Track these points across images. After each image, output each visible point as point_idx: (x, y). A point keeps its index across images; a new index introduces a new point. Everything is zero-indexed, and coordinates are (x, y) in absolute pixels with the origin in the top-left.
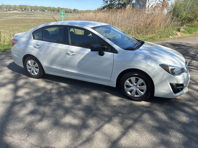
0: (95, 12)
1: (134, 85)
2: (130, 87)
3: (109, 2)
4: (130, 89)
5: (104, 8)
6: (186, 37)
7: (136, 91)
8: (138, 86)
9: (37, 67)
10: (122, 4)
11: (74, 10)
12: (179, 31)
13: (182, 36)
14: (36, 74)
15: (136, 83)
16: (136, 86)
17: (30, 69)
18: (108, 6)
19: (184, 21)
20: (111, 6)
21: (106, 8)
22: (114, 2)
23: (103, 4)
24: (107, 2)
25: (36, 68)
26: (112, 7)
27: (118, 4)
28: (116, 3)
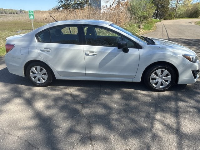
0: (50, 12)
1: (160, 77)
2: (156, 79)
3: (64, 2)
4: (156, 81)
5: (59, 8)
6: (148, 32)
7: (161, 82)
8: (163, 77)
9: (45, 73)
10: (78, 3)
11: (21, 11)
12: (140, 28)
13: (144, 32)
14: (44, 81)
15: (161, 75)
16: (162, 77)
17: (35, 77)
18: (64, 6)
19: (140, 19)
20: (67, 6)
21: (61, 9)
22: (69, 1)
23: (58, 4)
24: (62, 1)
25: (43, 74)
26: (69, 7)
27: (75, 4)
28: (72, 2)
